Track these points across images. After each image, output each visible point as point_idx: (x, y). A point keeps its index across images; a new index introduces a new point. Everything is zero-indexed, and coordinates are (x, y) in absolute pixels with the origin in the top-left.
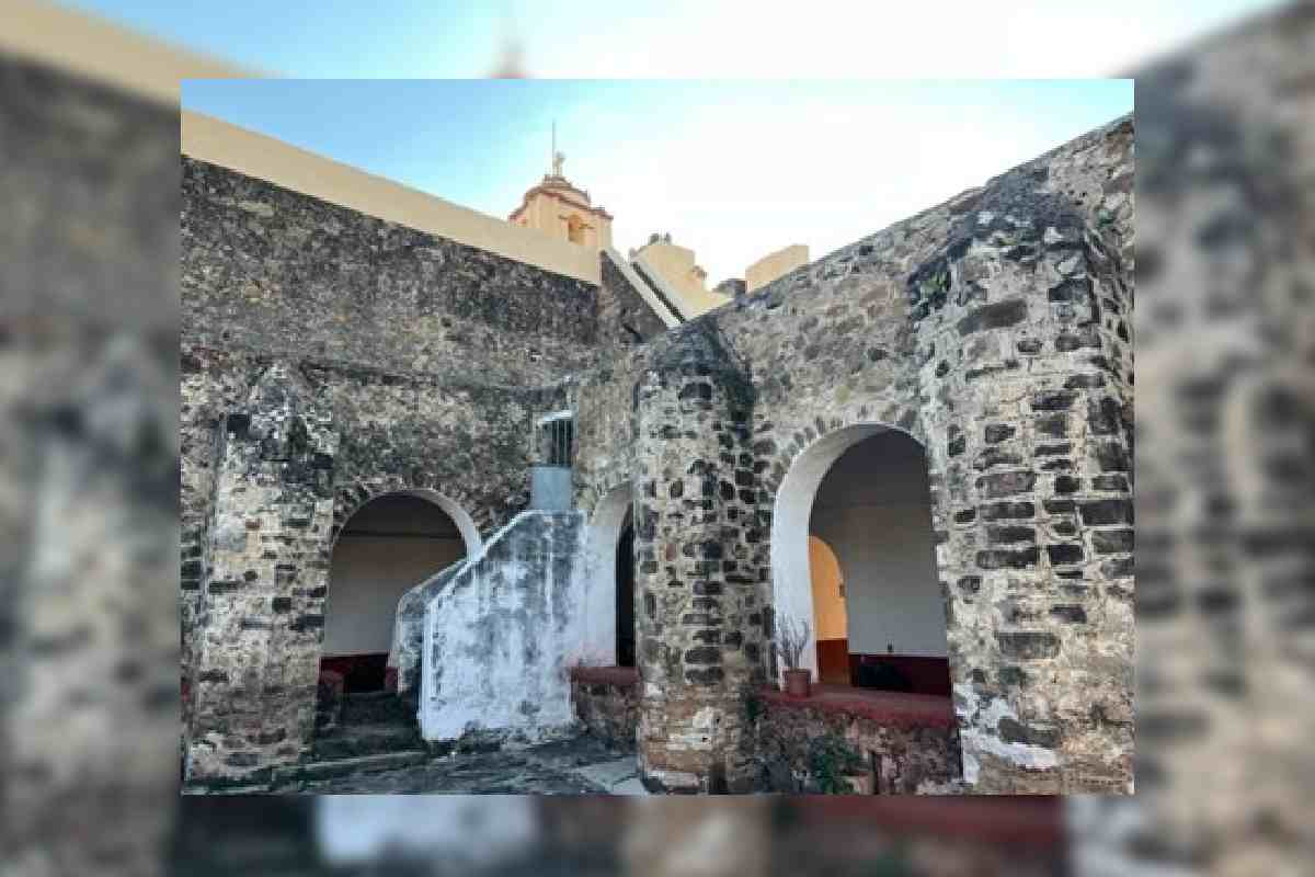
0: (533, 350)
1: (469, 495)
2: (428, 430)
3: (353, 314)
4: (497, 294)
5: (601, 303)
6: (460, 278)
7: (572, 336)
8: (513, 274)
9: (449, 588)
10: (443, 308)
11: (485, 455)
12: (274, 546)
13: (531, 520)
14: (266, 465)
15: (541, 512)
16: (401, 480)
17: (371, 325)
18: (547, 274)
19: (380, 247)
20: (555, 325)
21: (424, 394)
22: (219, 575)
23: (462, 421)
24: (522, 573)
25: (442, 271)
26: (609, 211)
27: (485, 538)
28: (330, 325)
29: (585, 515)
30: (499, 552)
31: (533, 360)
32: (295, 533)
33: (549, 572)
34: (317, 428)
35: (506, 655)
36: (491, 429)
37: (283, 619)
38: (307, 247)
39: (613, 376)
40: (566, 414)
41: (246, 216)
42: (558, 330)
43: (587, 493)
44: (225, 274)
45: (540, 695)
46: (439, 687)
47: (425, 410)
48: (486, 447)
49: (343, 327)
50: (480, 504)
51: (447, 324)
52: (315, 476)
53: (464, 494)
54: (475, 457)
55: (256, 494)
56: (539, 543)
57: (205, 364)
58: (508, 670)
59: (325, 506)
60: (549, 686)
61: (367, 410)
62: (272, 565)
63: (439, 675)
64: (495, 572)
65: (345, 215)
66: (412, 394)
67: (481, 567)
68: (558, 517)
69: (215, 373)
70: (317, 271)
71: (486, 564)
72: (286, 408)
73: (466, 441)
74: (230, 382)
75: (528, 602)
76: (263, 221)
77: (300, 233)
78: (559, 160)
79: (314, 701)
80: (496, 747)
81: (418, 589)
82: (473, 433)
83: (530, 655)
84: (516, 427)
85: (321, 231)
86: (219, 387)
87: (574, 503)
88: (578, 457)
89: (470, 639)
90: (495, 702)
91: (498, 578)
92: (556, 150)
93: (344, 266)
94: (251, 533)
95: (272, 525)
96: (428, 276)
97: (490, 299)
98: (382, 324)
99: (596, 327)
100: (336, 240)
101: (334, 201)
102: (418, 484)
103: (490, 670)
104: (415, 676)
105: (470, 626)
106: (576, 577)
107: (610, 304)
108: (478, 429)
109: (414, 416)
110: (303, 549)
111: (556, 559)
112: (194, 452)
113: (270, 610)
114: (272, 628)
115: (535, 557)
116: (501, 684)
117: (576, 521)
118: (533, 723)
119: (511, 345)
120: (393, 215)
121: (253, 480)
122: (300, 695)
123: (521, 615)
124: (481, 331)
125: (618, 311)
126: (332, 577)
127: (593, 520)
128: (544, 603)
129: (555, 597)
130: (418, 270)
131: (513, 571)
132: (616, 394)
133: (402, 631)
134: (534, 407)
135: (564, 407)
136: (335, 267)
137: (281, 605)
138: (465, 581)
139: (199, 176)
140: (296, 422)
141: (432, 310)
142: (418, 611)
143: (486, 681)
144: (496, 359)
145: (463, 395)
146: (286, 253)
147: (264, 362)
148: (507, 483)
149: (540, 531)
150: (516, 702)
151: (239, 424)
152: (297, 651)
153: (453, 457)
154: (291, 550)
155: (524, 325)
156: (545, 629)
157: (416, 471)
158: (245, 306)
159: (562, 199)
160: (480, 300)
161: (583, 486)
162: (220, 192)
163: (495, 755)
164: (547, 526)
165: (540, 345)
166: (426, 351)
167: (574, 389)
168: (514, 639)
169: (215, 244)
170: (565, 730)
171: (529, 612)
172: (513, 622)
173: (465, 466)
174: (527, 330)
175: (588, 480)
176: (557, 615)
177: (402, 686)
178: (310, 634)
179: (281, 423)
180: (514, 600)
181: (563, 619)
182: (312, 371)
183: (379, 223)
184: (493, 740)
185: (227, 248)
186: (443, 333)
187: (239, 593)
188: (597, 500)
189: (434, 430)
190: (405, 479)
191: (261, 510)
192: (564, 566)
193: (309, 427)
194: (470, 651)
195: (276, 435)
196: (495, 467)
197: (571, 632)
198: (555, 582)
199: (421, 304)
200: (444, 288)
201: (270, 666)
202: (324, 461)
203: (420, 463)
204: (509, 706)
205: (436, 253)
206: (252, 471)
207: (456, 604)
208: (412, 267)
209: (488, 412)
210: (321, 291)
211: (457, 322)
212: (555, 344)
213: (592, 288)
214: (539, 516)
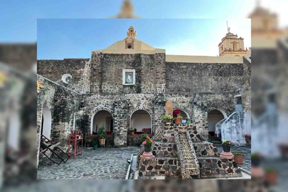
0: (230, 79)
1: (224, 109)
2: (217, 100)
3: (199, 79)
4: (222, 71)
5: (243, 67)
6: (215, 69)
7: (238, 75)
8: (225, 66)
9: (224, 123)
10: (213, 75)
11: (226, 103)
12: (202, 118)
13: (236, 113)
14: (199, 108)
15: (237, 112)
16: (214, 108)
17: (202, 81)
18: (232, 64)
19: (202, 68)
20: (234, 74)
21: (216, 95)
22: (196, 121)
23: (222, 98)
24: (235, 121)
25: (212, 69)
26: (242, 38)
27: (228, 117)
28: (196, 82)
29: (245, 112)
30: (231, 118)
31: (230, 81)
32: (204, 116)
33: (240, 121)
34: (204, 103)
35: (234, 133)
36: (227, 99)
37: (204, 127)
38: (191, 71)
39: (249, 90)
40: (240, 95)
41: (183, 69)
42: (235, 74)
43: (245, 109)
44: (182, 78)
45: (240, 139)
46: (224, 137)
47: (216, 97)
48: (226, 102)
49: (198, 82)
50: (226, 110)
51: (214, 78)
52: (205, 109)
53: (223, 109)
54: (225, 103)
55: (199, 112)
56: (237, 117)
57: (189, 95)
58: (234, 135)
59: (206, 113)
60: (241, 138)
61: (209, 99)
62: (202, 120)
63: (224, 135)
64: (231, 121)
65: (196, 64)
66: (214, 95)
67: (228, 120)
68: (240, 113)
69: (190, 96)
70: (193, 74)
71: (229, 120)
72: (200, 101)
73: (223, 101)
74: (192, 97)
75: (237, 125)
76: (185, 69)
77: (190, 69)
78: (229, 29)
79: (208, 137)
80: (234, 145)
81: (218, 123)
82: (224, 100)
83: (238, 133)
84: (231, 98)
85: (193, 68)
86: (191, 98)
87: (243, 110)
88: (243, 103)
89: (228, 130)
90: (233, 139)
91: (231, 122)
92: (228, 27)
93: (197, 72)
94: (199, 117)
95: (201, 115)
96: (210, 71)
97: (221, 72)
98: (203, 80)
99: (243, 72)
100: (195, 68)
101: (194, 62)
102: (217, 108)
103: (232, 135)
104: (220, 135)
105: (228, 128)
106: (244, 122)
107: (246, 67)
108: (225, 99)
109: (215, 98)
110: (205, 119)
111: (240, 119)
112: (189, 107)
113: (202, 126)
114: (203, 128)
115: (237, 119)
116: (234, 137)
117: (243, 113)
118: (239, 143)
119: (226, 79)
120: (203, 62)
121: (198, 110)
122: (207, 136)
123: (236, 127)
124: (220, 78)
125: (248, 68)
126: (208, 122)
127: (247, 113)
128: (239, 126)
129: (241, 125)
130: (208, 70)
131: (234, 121)
132: (249, 93)
133: (217, 129)
134: (234, 94)
135: (239, 94)
136: (195, 73)
137: (203, 125)
138: (226, 122)
139: (176, 64)
140: (202, 103)
141: (211, 76)
142: (219, 126)
143: (231, 136)
144: (223, 82)
145: (222, 94)
146: (189, 72)
147: (195, 94)
148: (230, 107)
149: (237, 115)
150: (236, 140)
151: (195, 103)
152: (206, 131)
153: (221, 104)
154: (203, 118)
155: (228, 75)
156: (240, 129)
157: (216, 106)
158: (185, 82)
159: (231, 39)
160: (219, 72)
161: (244, 107)
162: (179, 66)
163: (234, 146)
164: (239, 114)
165: (231, 78)
166: (211, 83)
167: (241, 91)
168: (235, 131)
169: (180, 74)
170: (245, 144)
171: (237, 127)
172: (235, 128)
173: (223, 105)
174: (228, 76)
175: (245, 106)
176: (242, 128)
177: (218, 136)
178: (206, 129)
179: (200, 103)
180: (234, 125)
181: (243, 128)
182: (201, 94)
183: (201, 64)
184: (233, 144)
185: (181, 74)
186: (213, 80)
187: (199, 124)
188: (247, 110)
189: (218, 100)
190: (215, 108)
191: (199, 114)
192: (242, 120)
193: (203, 103)
194: (228, 132)
195: (200, 104)
196: (228, 105)
197: (244, 130)
198: (241, 122)
199: (209, 76)
200: (213, 72)
201: (203, 133)
202: (205, 107)
203: (217, 105)
204: (235, 140)
205: (211, 66)
206: (198, 109)
207: (225, 125)
208: (207, 70)
209: (226, 96)
210: (194, 77)
211: (216, 77)
212: (234, 77)
213: (241, 64)
214: (237, 113)
